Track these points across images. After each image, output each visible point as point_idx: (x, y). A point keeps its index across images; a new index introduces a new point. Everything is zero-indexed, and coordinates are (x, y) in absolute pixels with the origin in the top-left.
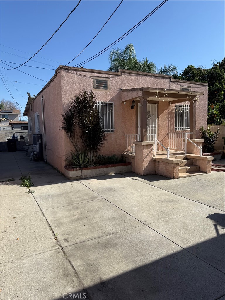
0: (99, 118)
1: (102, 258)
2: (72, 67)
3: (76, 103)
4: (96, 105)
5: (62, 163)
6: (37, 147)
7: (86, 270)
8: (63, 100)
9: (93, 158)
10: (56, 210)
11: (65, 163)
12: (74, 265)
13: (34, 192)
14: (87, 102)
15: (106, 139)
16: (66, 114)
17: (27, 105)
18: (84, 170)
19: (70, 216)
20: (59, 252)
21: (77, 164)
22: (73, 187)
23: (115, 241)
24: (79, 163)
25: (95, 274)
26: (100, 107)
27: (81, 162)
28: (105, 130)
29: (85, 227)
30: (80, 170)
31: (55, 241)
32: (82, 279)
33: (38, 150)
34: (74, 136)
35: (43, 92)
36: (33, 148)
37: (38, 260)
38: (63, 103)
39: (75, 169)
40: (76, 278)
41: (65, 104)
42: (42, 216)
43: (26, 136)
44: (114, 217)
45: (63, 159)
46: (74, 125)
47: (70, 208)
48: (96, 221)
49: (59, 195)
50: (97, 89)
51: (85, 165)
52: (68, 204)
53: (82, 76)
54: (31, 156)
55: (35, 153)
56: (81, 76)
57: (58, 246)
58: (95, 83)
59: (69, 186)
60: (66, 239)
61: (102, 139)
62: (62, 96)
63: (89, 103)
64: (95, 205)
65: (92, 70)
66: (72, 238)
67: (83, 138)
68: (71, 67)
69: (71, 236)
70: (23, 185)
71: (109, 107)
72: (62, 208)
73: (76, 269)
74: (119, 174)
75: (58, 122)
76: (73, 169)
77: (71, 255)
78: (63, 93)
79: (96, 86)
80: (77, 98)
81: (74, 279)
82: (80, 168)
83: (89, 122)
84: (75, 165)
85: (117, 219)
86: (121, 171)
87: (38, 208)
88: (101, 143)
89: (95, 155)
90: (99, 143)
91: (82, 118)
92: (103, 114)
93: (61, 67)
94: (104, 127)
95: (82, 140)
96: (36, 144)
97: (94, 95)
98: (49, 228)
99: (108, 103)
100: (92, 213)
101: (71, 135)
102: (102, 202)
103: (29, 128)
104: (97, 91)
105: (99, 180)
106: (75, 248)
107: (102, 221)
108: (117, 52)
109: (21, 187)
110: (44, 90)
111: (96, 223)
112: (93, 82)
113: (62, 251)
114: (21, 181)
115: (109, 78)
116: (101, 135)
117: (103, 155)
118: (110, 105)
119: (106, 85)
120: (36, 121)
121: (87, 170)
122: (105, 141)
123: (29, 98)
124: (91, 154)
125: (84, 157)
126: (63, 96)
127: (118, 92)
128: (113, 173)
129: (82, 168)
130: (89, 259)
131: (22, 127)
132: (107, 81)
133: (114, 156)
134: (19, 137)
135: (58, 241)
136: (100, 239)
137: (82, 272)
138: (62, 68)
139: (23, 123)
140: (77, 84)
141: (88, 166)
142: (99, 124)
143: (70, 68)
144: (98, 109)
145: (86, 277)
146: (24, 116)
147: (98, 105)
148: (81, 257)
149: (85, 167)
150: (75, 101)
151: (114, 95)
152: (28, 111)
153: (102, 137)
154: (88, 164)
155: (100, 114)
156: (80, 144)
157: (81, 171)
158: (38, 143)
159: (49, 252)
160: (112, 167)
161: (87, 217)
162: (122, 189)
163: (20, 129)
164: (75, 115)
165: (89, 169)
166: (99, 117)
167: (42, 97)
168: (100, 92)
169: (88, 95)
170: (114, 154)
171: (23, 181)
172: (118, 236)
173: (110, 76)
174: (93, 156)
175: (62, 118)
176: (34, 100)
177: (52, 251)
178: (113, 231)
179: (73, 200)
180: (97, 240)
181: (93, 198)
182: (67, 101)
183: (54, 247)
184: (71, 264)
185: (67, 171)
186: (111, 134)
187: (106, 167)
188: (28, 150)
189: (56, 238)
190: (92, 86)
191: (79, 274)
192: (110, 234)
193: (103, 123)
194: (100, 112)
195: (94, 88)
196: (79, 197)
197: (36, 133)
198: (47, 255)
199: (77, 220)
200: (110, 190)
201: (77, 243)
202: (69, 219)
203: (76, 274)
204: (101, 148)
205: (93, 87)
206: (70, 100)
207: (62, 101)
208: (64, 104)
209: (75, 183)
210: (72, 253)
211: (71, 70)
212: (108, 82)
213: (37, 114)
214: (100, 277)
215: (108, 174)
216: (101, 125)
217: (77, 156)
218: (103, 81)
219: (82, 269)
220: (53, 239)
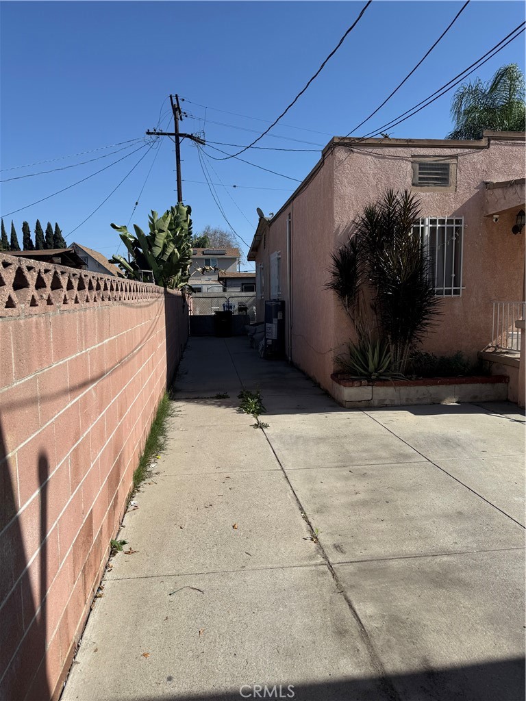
0: (422, 259)
1: (428, 611)
2: (363, 139)
3: (366, 225)
4: (418, 226)
5: (325, 367)
6: (273, 328)
7: (388, 630)
8: (337, 219)
9: (401, 358)
10: (314, 473)
11: (332, 367)
12: (358, 612)
13: (266, 426)
14: (394, 222)
15: (438, 314)
16: (341, 253)
17: (255, 236)
18: (378, 388)
19: (347, 493)
20: (324, 573)
21: (363, 371)
22: (352, 424)
23: (464, 574)
24: (366, 370)
25: (411, 646)
26: (427, 232)
27: (371, 367)
28: (436, 289)
29: (383, 526)
30: (368, 385)
31: (313, 545)
32: (378, 651)
33: (274, 336)
34: (358, 305)
35: (291, 204)
36: (265, 331)
37: (277, 581)
38: (336, 226)
39: (356, 383)
40: (365, 646)
41: (341, 230)
42: (284, 482)
43: (251, 305)
44: (460, 513)
45: (330, 356)
46: (357, 278)
47: (345, 472)
48: (411, 514)
49: (321, 439)
50: (422, 186)
51: (380, 374)
52: (340, 464)
53: (385, 158)
54: (261, 348)
55: (270, 342)
56: (383, 157)
57: (320, 560)
58: (418, 171)
59: (343, 422)
60: (338, 546)
61: (427, 312)
62: (335, 211)
63: (398, 224)
64: (407, 474)
65: (410, 140)
66: (354, 547)
67: (378, 311)
68: (359, 139)
69: (351, 540)
70: (245, 409)
71: (450, 231)
72: (328, 469)
73: (363, 621)
74: (470, 403)
75: (323, 272)
76: (351, 383)
77: (352, 587)
78: (337, 203)
79: (420, 179)
80: (370, 213)
81: (360, 645)
82: (369, 382)
83: (398, 270)
84: (355, 373)
85: (468, 517)
86: (475, 397)
87: (277, 462)
88: (426, 321)
89: (407, 352)
90: (419, 323)
91: (378, 260)
92: (432, 250)
93: (336, 140)
94: (434, 281)
95: (376, 314)
96: (271, 322)
97: (413, 202)
98: (300, 512)
99: (450, 221)
100: (401, 494)
101: (350, 303)
102: (424, 470)
103: (258, 286)
104: (422, 191)
105: (416, 414)
106: (360, 570)
107: (427, 517)
108: (475, 90)
109: (240, 412)
110: (293, 199)
111: (411, 519)
112: (411, 171)
113: (329, 572)
114: (241, 400)
115: (456, 157)
116: (426, 301)
117: (428, 352)
118: (454, 225)
119: (444, 174)
120: (274, 271)
121: (385, 388)
122: (437, 318)
123: (260, 220)
124: (397, 348)
125: (380, 355)
126: (336, 209)
127: (477, 191)
128: (455, 400)
129: (373, 381)
130: (396, 606)
131: (243, 284)
132: (448, 165)
133: (458, 357)
134: (237, 307)
135: (321, 547)
136: (422, 561)
137: (379, 633)
138: (338, 144)
139: (245, 276)
140: (371, 178)
141: (389, 378)
142: (422, 274)
143: (357, 141)
144: (422, 237)
145: (388, 649)
146: (248, 260)
147: (421, 226)
148: (376, 595)
149: (381, 380)
150: (363, 220)
151: (466, 199)
152: (257, 251)
153: (428, 308)
154: (388, 373)
155: (425, 249)
156: (371, 322)
157: (370, 388)
158: (275, 321)
159: (301, 568)
160: (450, 383)
161: (388, 502)
162: (480, 444)
163: (239, 289)
164: (363, 254)
165: (391, 385)
166: (422, 257)
167: (288, 217)
168: (428, 194)
169: (398, 202)
170: (459, 352)
171: (244, 401)
172: (471, 562)
173: (459, 151)
174: (402, 355)
175: (332, 261)
176: (270, 226)
177: (308, 568)
178: (456, 546)
179: (353, 455)
180: (416, 563)
181: (402, 458)
182: (345, 220)
183: (311, 558)
184: (351, 607)
185: (338, 385)
186: (453, 299)
187: (436, 384)
188: (254, 334)
189: (315, 538)
190: (409, 180)
191: (371, 635)
192: (448, 554)
193: (433, 273)
194: (425, 244)
195: (413, 185)
196: (366, 451)
197: (272, 298)
198: (298, 574)
199: (364, 504)
200: (447, 442)
201: (365, 561)
202: (344, 499)
203: (364, 634)
204: (425, 334)
205: (410, 183)
206: (352, 219)
207: (333, 221)
208: (338, 229)
209: (356, 417)
210: (352, 583)
211: (358, 145)
212: (452, 168)
213: (277, 256)
214: (425, 657)
215: (442, 400)
216: (426, 276)
217: (363, 352)
218: (438, 164)
219: (379, 626)
220: (309, 541)
